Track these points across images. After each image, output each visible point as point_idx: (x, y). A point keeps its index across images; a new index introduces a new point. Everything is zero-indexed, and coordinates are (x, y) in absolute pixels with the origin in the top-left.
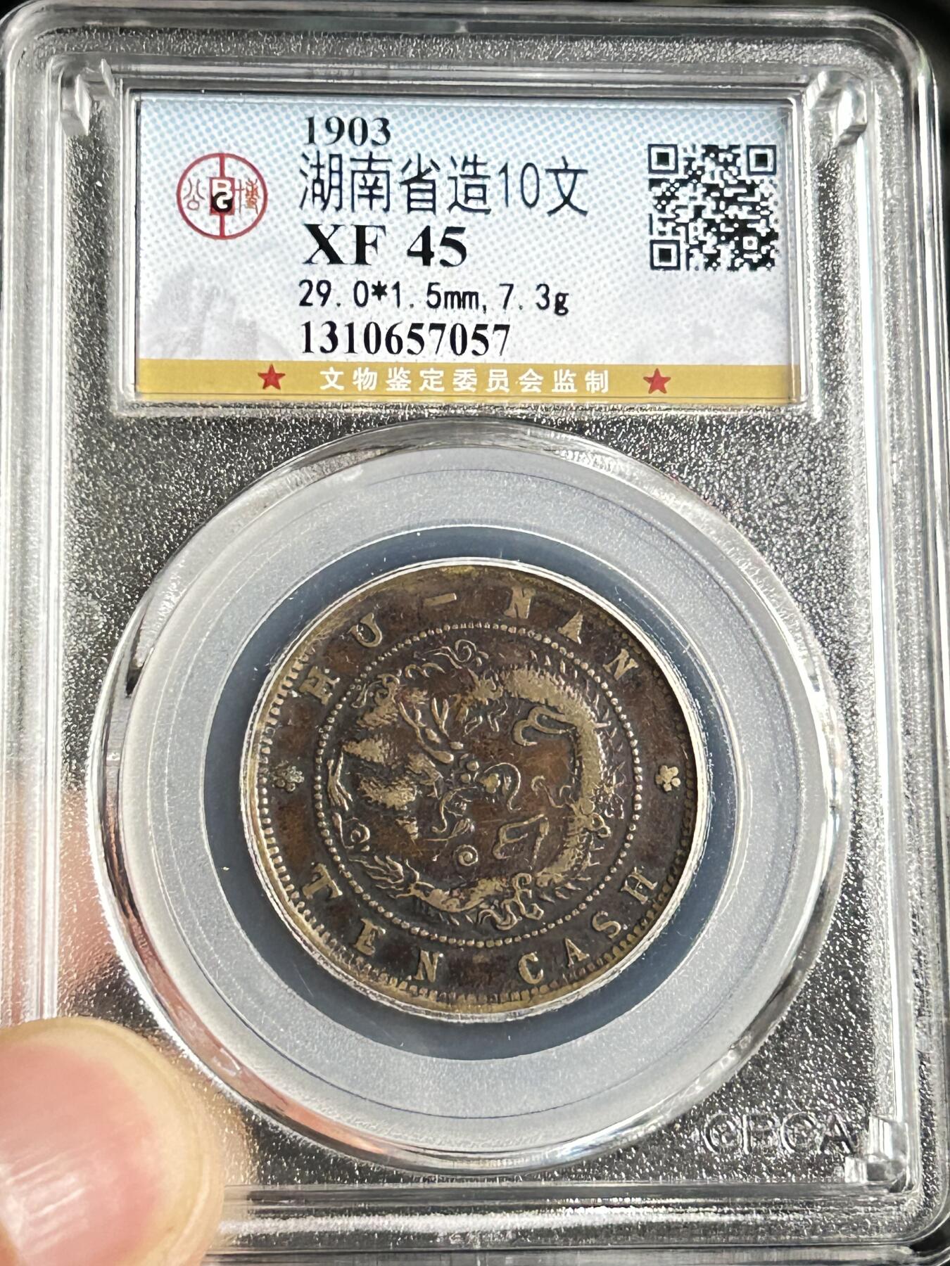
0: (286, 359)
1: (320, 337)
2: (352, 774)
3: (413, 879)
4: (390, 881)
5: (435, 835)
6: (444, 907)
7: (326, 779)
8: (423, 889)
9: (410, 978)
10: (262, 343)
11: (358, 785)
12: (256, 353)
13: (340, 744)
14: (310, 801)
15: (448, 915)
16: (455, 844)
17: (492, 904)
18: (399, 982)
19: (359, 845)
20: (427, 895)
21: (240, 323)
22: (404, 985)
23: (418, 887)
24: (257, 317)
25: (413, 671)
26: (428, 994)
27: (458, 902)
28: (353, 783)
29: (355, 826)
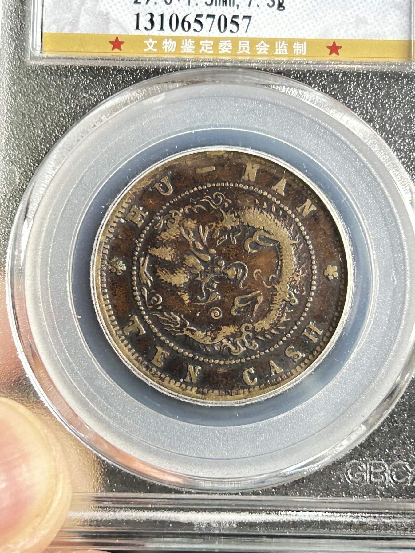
0: (125, 34)
1: (144, 22)
2: (153, 266)
3: (184, 325)
4: (172, 326)
5: (199, 302)
6: (202, 341)
7: (138, 268)
8: (191, 331)
9: (182, 380)
10: (112, 24)
11: (156, 272)
12: (109, 30)
13: (147, 249)
14: (130, 280)
15: (205, 346)
16: (210, 306)
17: (229, 340)
18: (176, 383)
19: (155, 306)
20: (193, 334)
21: (101, 13)
22: (178, 384)
23: (187, 330)
24: (110, 10)
25: (189, 209)
26: (191, 390)
27: (210, 338)
28: (153, 271)
29: (154, 295)
